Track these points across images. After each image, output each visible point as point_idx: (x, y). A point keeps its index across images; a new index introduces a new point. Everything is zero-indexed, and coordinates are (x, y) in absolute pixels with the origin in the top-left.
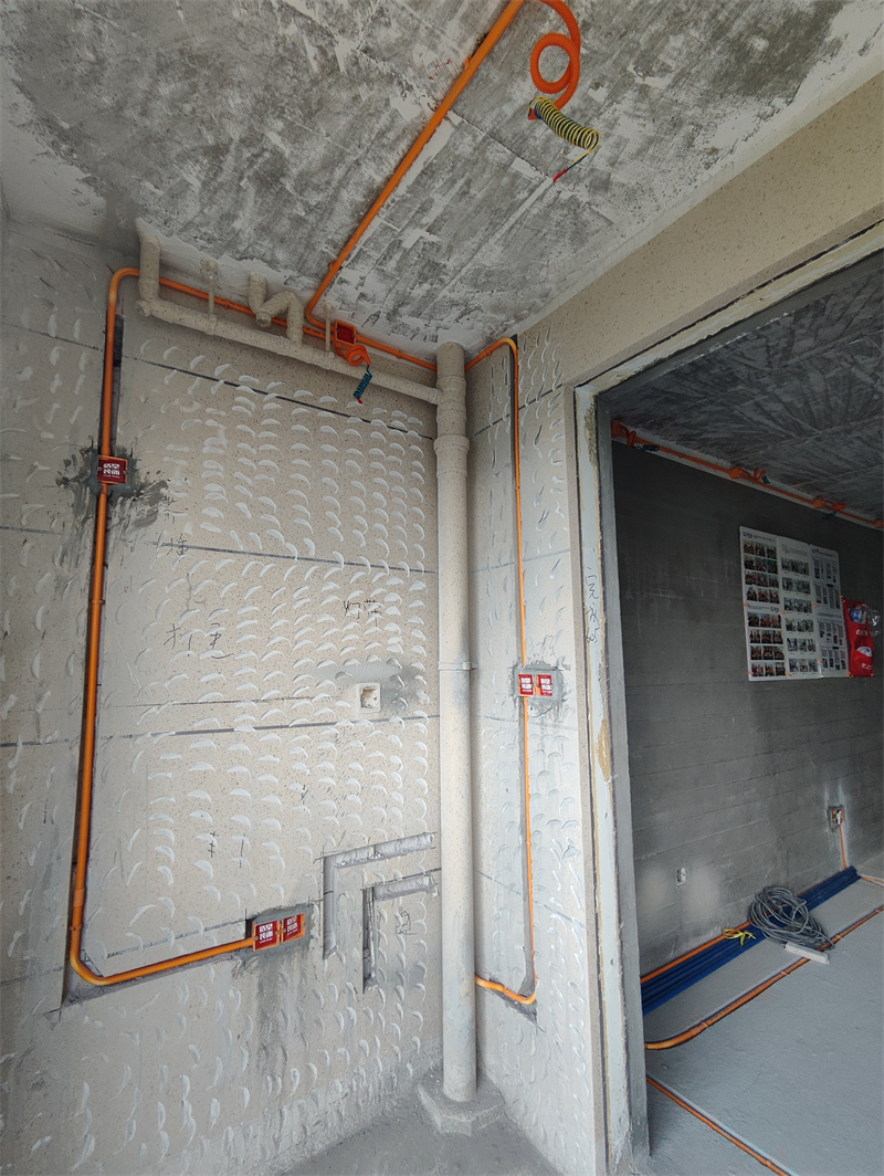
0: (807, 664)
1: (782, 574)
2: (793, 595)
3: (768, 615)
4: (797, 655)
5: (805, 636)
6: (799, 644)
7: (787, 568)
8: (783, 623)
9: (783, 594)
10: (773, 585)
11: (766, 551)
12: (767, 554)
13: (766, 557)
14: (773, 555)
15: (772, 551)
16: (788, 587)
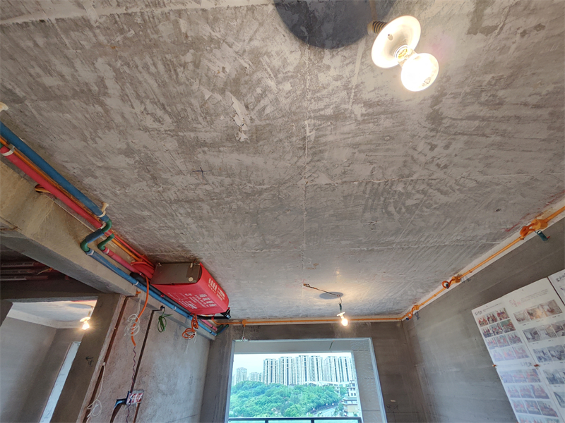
1: (520, 329)
2: (545, 343)
7: (523, 320)
8: (543, 377)
9: (529, 347)
10: (515, 342)
11: (496, 316)
12: (498, 319)
13: (499, 321)
14: (504, 316)
15: (503, 313)
16: (534, 338)
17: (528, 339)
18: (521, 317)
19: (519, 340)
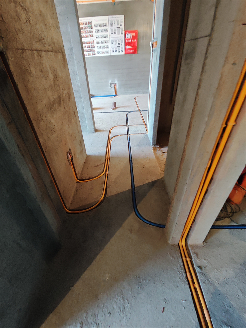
0: (105, 52)
1: (94, 29)
2: (100, 34)
3: (89, 41)
4: (101, 50)
5: (105, 45)
6: (101, 47)
7: (96, 26)
8: (95, 42)
9: (95, 34)
10: (91, 32)
11: (87, 23)
12: (88, 24)
13: (88, 25)
14: (91, 24)
15: (90, 23)
16: (97, 32)
17: (95, 32)
18: (96, 25)
19: (93, 32)
